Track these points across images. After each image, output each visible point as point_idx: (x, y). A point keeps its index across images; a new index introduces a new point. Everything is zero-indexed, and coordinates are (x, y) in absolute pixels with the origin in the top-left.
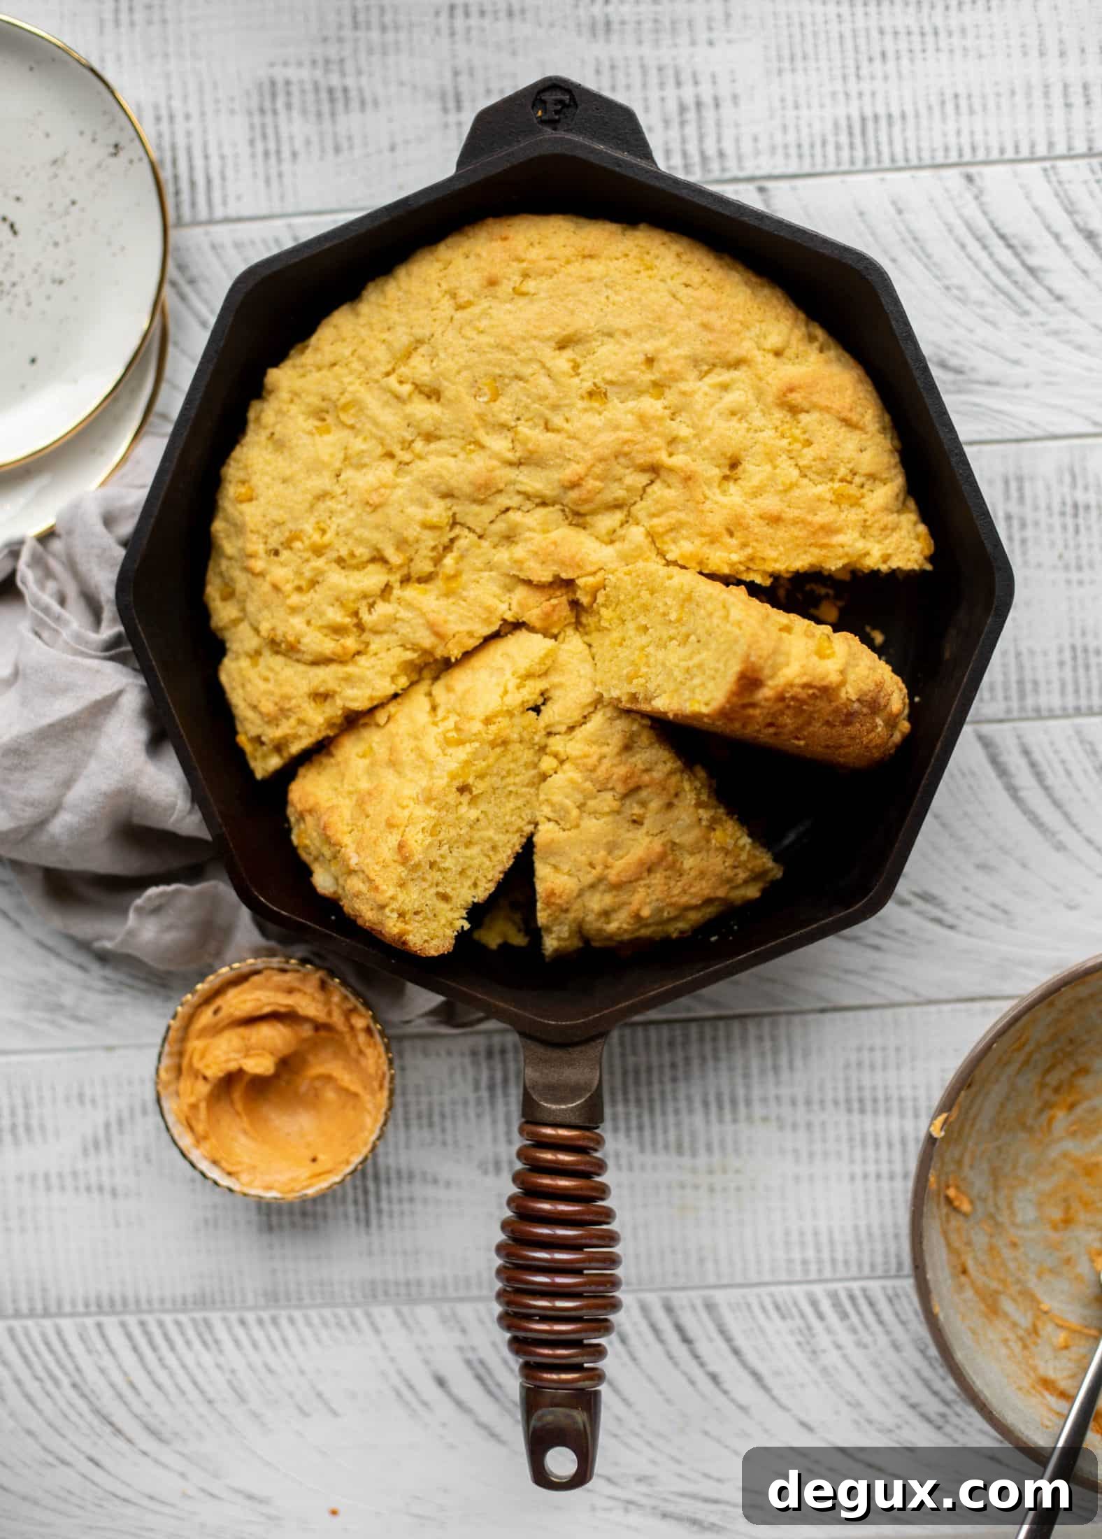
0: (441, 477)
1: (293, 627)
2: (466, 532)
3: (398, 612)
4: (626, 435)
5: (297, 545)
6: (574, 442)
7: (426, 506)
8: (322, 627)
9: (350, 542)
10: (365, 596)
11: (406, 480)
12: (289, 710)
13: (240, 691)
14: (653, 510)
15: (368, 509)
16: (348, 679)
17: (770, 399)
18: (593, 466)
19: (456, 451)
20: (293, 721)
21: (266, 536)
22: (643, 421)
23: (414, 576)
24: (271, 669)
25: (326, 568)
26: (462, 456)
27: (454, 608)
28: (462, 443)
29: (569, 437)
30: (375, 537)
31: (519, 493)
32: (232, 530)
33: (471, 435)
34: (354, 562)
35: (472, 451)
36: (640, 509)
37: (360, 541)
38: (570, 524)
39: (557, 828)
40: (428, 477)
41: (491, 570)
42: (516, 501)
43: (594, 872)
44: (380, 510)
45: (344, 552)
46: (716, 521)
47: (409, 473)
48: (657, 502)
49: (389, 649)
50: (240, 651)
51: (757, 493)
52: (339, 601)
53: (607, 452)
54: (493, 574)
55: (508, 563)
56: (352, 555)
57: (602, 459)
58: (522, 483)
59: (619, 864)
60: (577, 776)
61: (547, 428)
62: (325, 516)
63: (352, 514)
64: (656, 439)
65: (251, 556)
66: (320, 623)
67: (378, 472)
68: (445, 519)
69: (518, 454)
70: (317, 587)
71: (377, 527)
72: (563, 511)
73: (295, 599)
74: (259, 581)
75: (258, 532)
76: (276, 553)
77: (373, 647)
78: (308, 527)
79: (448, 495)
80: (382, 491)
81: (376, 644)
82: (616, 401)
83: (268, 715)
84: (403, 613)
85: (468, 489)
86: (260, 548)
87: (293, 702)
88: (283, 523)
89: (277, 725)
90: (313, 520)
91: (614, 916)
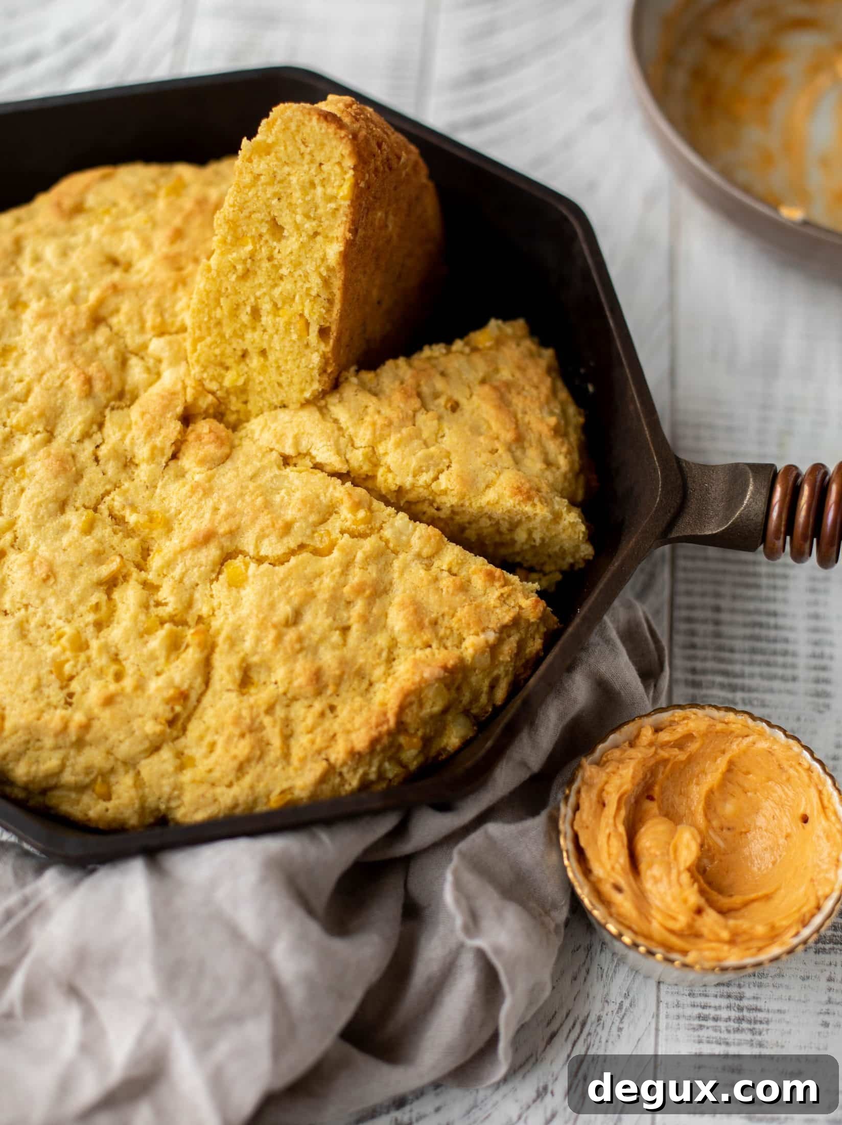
0: (39, 505)
1: (158, 689)
2: (107, 499)
3: (172, 577)
4: (54, 330)
5: (68, 668)
6: (45, 378)
7: (66, 527)
8: (168, 658)
9: (82, 609)
10: (146, 607)
11: (32, 541)
12: (253, 720)
13: (219, 790)
14: (136, 327)
15: (52, 581)
16: (233, 642)
17: (61, 225)
18: (75, 363)
19: (17, 488)
20: (267, 720)
21: (49, 705)
22: (45, 315)
23: (138, 558)
24: (201, 738)
25: (103, 640)
26: (24, 483)
27: (184, 525)
28: (10, 481)
29: (39, 380)
30: (83, 581)
31: (80, 441)
32: (30, 753)
33: (7, 468)
34: (104, 608)
35: (23, 471)
36: (132, 340)
37: (82, 600)
38: (129, 406)
39: (446, 472)
40: (35, 517)
41: (156, 487)
42: (89, 446)
43: (500, 451)
44: (57, 569)
45: (91, 618)
46: (164, 274)
47: (25, 539)
48: (130, 321)
49: (212, 596)
50: (172, 780)
51: (147, 245)
52: (145, 633)
53: (65, 350)
54: (160, 484)
55: (153, 466)
56: (97, 607)
57: (71, 355)
58: (71, 434)
59: (495, 426)
60: (394, 438)
61: (23, 399)
62: (45, 632)
63: (52, 601)
64: (67, 309)
65: (65, 728)
66: (162, 660)
67: (14, 569)
68: (86, 514)
69: (41, 429)
70: (121, 657)
71: (73, 576)
72: (113, 409)
73: (128, 683)
74: (96, 724)
75: (42, 712)
76: (71, 695)
77: (205, 611)
78: (50, 652)
79: (63, 506)
80: (35, 563)
81: (202, 608)
82: (17, 338)
83: (253, 748)
84: (177, 572)
85: (61, 482)
86: (60, 712)
87: (245, 713)
88: (39, 679)
89: (268, 744)
90: (45, 647)
91: (552, 457)
